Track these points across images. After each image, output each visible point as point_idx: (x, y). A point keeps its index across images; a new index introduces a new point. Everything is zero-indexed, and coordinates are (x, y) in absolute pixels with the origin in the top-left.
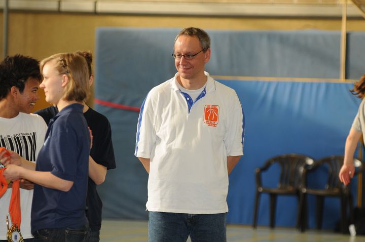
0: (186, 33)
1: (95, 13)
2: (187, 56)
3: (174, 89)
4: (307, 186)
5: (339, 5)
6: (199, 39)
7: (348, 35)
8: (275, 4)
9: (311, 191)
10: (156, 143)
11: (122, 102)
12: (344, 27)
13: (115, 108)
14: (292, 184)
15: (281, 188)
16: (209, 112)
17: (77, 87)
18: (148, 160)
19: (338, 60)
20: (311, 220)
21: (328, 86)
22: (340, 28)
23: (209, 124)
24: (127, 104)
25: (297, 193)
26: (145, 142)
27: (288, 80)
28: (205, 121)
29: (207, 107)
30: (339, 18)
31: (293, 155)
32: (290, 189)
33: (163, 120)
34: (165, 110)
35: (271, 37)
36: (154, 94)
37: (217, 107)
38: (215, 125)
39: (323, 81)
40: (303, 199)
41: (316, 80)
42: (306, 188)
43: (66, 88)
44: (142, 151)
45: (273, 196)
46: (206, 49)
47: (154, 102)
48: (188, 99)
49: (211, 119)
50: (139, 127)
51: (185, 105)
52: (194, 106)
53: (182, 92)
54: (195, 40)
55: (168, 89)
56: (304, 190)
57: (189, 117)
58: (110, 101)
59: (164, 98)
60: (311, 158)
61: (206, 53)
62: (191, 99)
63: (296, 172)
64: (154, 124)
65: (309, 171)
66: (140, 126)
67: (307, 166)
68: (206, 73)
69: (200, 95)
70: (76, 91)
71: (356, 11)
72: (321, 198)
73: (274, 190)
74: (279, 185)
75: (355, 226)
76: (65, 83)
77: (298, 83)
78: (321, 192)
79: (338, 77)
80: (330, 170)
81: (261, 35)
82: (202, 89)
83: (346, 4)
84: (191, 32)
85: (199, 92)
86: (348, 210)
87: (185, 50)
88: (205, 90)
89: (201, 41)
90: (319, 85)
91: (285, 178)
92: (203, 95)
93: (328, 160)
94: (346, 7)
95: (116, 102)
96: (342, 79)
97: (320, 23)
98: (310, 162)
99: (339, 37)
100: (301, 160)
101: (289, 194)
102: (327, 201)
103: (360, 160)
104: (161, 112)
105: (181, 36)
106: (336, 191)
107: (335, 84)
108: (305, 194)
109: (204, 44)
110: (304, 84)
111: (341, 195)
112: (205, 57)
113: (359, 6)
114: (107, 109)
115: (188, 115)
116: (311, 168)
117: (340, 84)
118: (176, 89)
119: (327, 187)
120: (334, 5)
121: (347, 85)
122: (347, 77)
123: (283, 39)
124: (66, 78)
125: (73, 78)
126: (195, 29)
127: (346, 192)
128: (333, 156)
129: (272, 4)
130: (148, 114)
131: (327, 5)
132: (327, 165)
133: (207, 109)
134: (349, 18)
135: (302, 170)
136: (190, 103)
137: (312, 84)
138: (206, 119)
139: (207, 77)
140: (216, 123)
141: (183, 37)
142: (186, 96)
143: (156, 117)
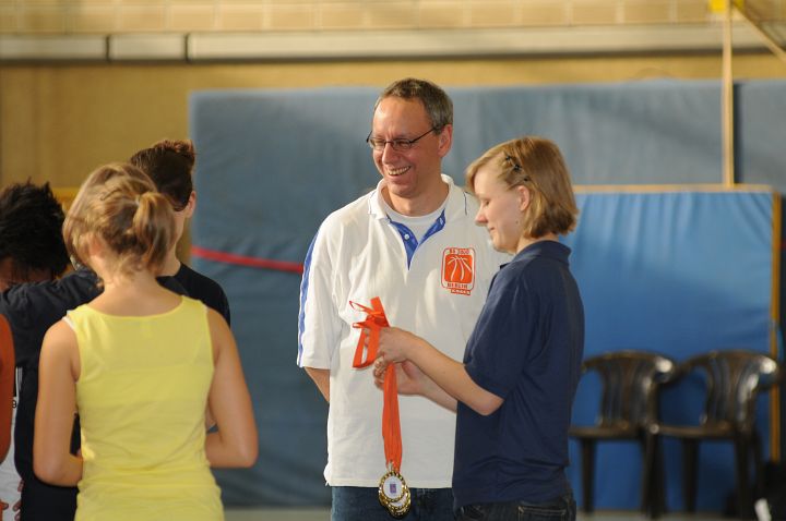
0: (396, 92)
1: (186, 61)
2: (398, 142)
3: (375, 216)
4: (659, 419)
5: (715, 22)
6: (426, 105)
7: (736, 88)
8: (575, 26)
9: (669, 430)
10: (340, 335)
11: (252, 252)
12: (728, 71)
13: (238, 266)
14: (627, 415)
15: (604, 426)
16: (453, 263)
17: (552, 205)
18: (326, 373)
19: (718, 142)
20: (673, 493)
21: (697, 199)
22: (719, 73)
23: (454, 291)
24: (262, 255)
25: (640, 434)
26: (318, 332)
27: (611, 190)
28: (445, 283)
29: (448, 252)
30: (716, 52)
31: (628, 351)
32: (624, 426)
33: (353, 282)
34: (357, 261)
35: (570, 97)
36: (332, 228)
37: (471, 253)
38: (467, 292)
39: (687, 190)
40: (653, 448)
41: (671, 189)
42: (659, 424)
43: (528, 212)
44: (311, 353)
45: (589, 444)
46: (441, 126)
47: (332, 245)
48: (407, 236)
49: (457, 279)
50: (304, 302)
51: (400, 252)
52: (419, 251)
53: (391, 222)
54: (417, 106)
55: (363, 216)
56: (655, 429)
57: (409, 275)
58: (226, 250)
59: (354, 237)
60: (667, 357)
61: (441, 137)
62: (412, 237)
63: (635, 389)
64: (334, 293)
65: (664, 385)
66: (305, 299)
67: (658, 375)
68: (445, 178)
69: (432, 228)
70: (550, 213)
71: (751, 35)
72: (692, 444)
73: (590, 431)
74: (599, 420)
75: (769, 503)
76: (526, 203)
77: (633, 197)
78: (692, 432)
79: (720, 180)
80: (709, 381)
81: (547, 95)
82: (437, 214)
83: (731, 21)
84: (406, 89)
85: (429, 220)
86: (752, 469)
87: (391, 130)
88: (443, 215)
89: (428, 110)
90: (678, 199)
91: (612, 404)
92: (439, 226)
93: (703, 361)
94: (731, 27)
95: (239, 252)
96: (728, 184)
97: (675, 66)
98: (665, 366)
99: (718, 92)
100: (645, 364)
101: (622, 437)
102: (706, 450)
103: (774, 359)
104: (347, 267)
105: (384, 100)
106: (724, 427)
107: (713, 196)
108: (657, 437)
109: (437, 115)
110: (646, 199)
111: (735, 435)
112: (441, 144)
113: (759, 26)
114: (220, 268)
115: (406, 272)
116: (666, 380)
117: (724, 195)
118: (381, 215)
119: (704, 419)
120: (705, 24)
121: (738, 196)
122: (737, 179)
123: (598, 102)
124: (526, 193)
125: (540, 190)
126: (417, 82)
127: (745, 428)
128: (714, 352)
129: (570, 26)
130: (320, 272)
131: (689, 24)
132: (701, 371)
133: (448, 258)
134: (739, 52)
135: (647, 384)
136: (411, 245)
137: (662, 197)
138: (448, 278)
139: (447, 186)
140: (469, 286)
141: (390, 102)
142: (402, 229)
143: (338, 276)
